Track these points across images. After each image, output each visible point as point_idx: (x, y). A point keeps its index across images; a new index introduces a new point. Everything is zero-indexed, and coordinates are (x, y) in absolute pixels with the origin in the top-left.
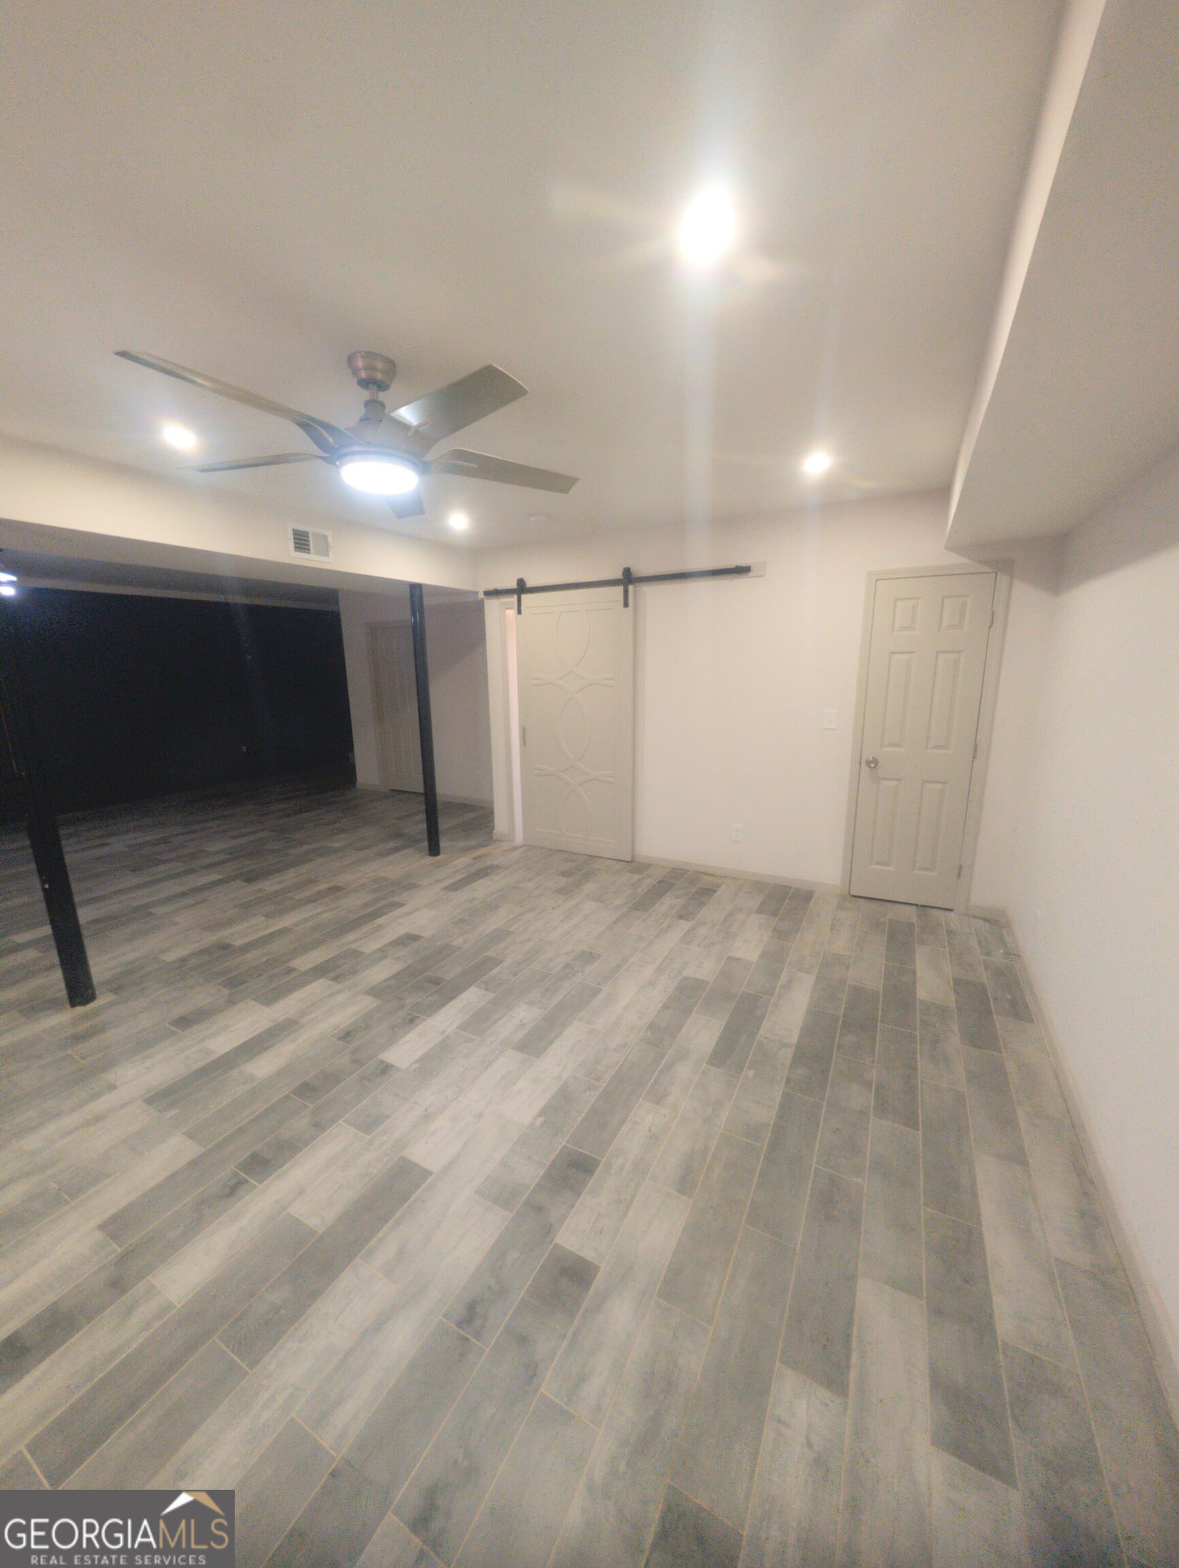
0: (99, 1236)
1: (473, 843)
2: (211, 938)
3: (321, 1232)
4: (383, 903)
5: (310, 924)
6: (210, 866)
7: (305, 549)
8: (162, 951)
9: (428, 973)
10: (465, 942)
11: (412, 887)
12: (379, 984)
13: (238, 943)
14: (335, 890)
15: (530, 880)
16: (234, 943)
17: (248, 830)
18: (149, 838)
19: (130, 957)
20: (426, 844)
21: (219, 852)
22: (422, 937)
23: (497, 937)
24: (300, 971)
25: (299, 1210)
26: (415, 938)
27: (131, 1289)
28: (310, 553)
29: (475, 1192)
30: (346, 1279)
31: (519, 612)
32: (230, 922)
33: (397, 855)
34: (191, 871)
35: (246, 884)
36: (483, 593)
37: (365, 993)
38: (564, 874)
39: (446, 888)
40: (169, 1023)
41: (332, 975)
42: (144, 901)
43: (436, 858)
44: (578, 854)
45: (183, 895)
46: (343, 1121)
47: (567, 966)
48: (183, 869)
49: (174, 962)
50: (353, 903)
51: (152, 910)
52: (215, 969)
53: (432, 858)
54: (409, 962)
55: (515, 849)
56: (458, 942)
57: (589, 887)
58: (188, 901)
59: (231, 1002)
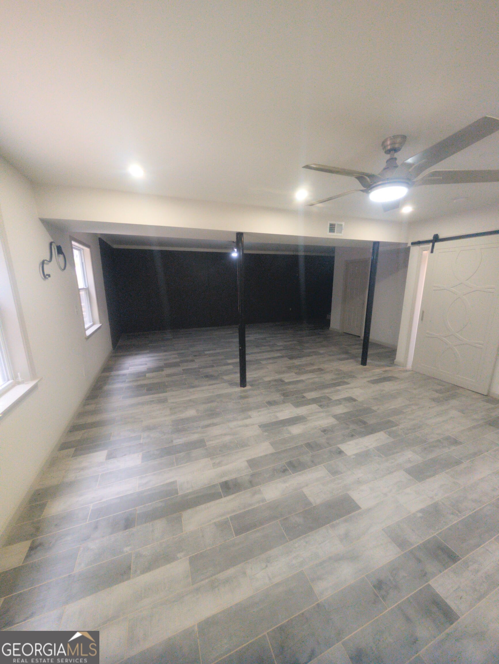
0: (246, 464)
1: (382, 363)
2: (278, 377)
3: (314, 505)
4: (340, 380)
5: (311, 381)
6: (277, 350)
7: (333, 231)
8: (265, 376)
9: (360, 417)
10: (378, 409)
11: (354, 377)
12: (338, 414)
13: (286, 381)
14: (320, 370)
15: (415, 389)
16: (285, 381)
17: (290, 339)
18: (261, 337)
19: (255, 376)
20: (360, 359)
21: (280, 346)
22: (357, 401)
23: (397, 412)
24: (307, 398)
25: (306, 491)
26: (354, 400)
27: (255, 487)
28: (334, 233)
29: (383, 530)
30: (323, 530)
31: (432, 252)
32: (283, 372)
33: (346, 361)
34: (272, 351)
35: (289, 359)
36: (410, 243)
37: (332, 416)
38: (437, 391)
39: (368, 381)
40: (265, 402)
41: (319, 404)
42: (259, 358)
43: (364, 366)
44: (447, 383)
45: (270, 359)
46: (323, 465)
47: (438, 441)
48: (269, 350)
49: (267, 381)
50: (328, 377)
51: (261, 362)
52: (279, 388)
53: (362, 366)
54: (351, 410)
55: (407, 371)
56: (375, 408)
57: (454, 402)
58: (271, 361)
59: (284, 402)
